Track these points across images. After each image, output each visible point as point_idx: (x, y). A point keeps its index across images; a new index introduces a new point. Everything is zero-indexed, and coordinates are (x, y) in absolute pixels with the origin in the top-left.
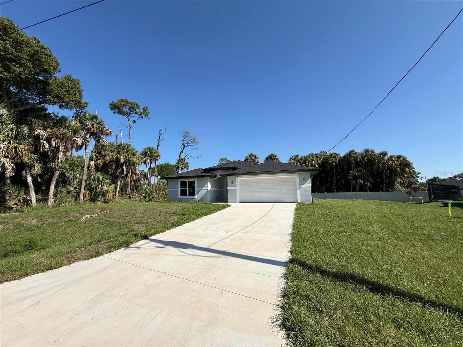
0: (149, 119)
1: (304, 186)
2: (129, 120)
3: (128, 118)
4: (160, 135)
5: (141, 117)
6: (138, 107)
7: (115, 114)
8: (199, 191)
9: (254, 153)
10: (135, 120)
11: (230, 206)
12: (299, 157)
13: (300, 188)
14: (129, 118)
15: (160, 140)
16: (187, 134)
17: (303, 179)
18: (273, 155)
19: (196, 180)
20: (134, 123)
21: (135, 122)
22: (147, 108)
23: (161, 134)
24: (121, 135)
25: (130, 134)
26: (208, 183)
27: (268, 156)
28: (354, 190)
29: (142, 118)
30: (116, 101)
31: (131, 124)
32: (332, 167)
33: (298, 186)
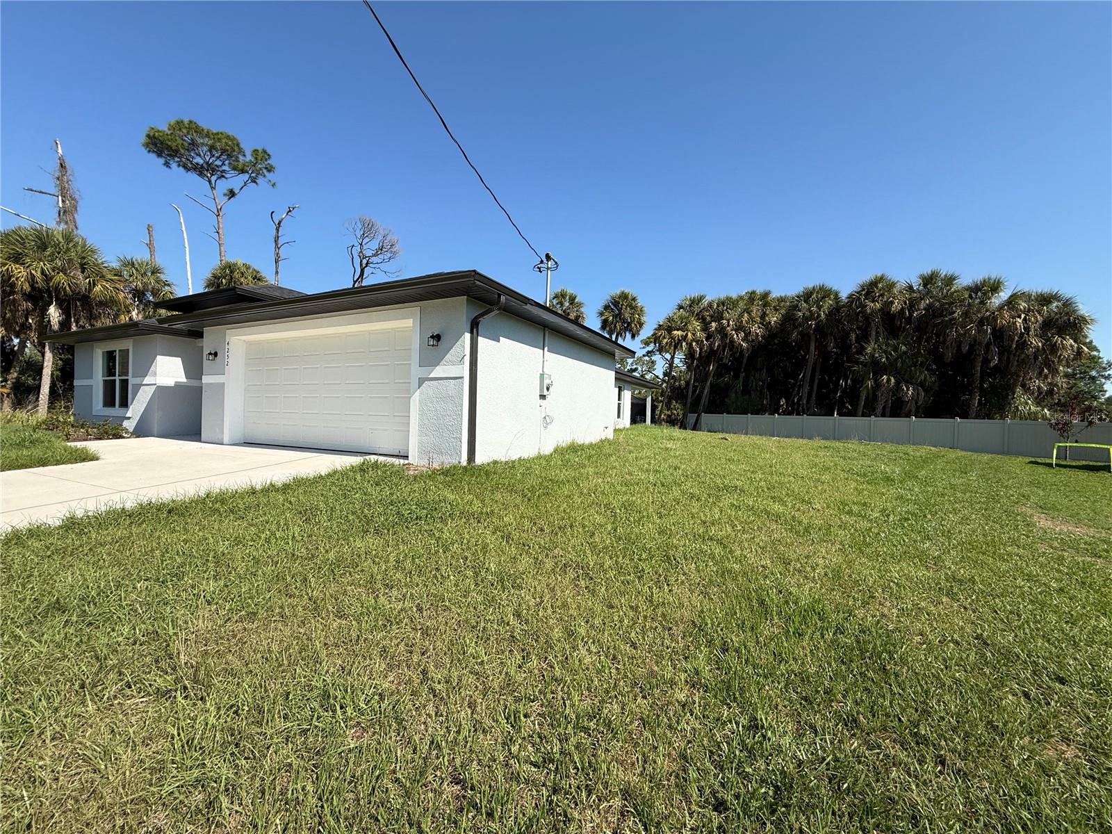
0: (274, 185)
1: (438, 372)
2: (213, 188)
3: (210, 182)
4: (278, 230)
5: (250, 181)
6: (241, 151)
7: (170, 167)
8: (138, 387)
10: (231, 188)
11: (94, 458)
13: (421, 381)
14: (213, 182)
15: (281, 242)
16: (368, 229)
17: (437, 338)
18: (624, 296)
19: (127, 344)
20: (229, 199)
21: (232, 194)
22: (265, 152)
23: (279, 223)
24: (184, 229)
25: (220, 231)
26: (158, 357)
27: (609, 298)
29: (252, 182)
30: (164, 128)
31: (222, 200)
33: (417, 371)
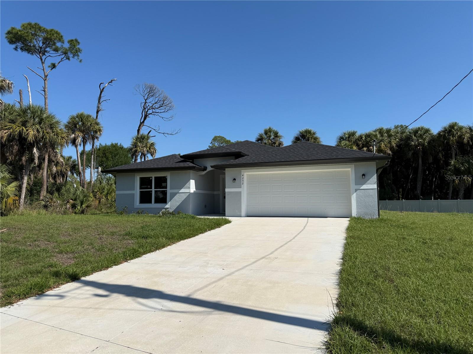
0: (81, 61)
1: (364, 187)
2: (43, 63)
3: (41, 59)
4: (101, 92)
5: (65, 58)
6: (60, 39)
7: (17, 50)
8: (173, 195)
9: (275, 128)
10: (53, 62)
11: (229, 222)
12: (357, 135)
13: (356, 190)
14: (43, 60)
15: (101, 100)
16: (151, 92)
17: (364, 175)
18: (308, 132)
19: (168, 175)
20: (52, 69)
21: (54, 66)
22: (76, 40)
23: (103, 89)
24: (29, 90)
25: (46, 90)
26: (191, 180)
27: (298, 133)
28: (455, 196)
29: (67, 59)
30: (18, 27)
31: (48, 71)
32: (416, 154)
33: (353, 186)
